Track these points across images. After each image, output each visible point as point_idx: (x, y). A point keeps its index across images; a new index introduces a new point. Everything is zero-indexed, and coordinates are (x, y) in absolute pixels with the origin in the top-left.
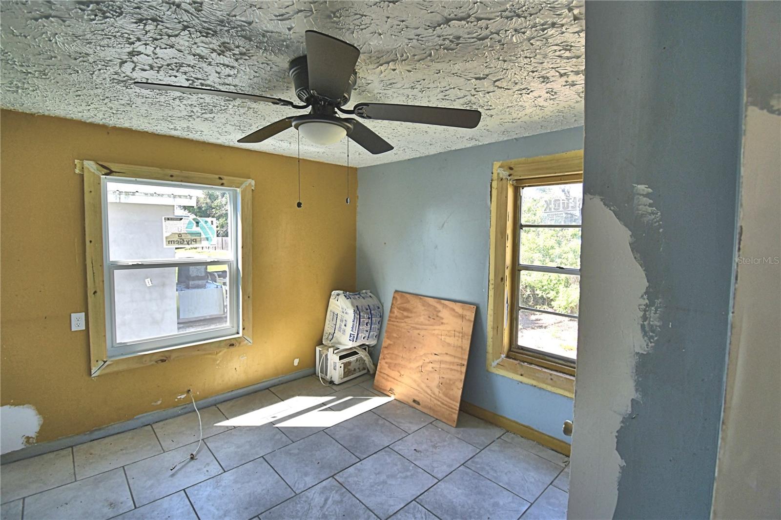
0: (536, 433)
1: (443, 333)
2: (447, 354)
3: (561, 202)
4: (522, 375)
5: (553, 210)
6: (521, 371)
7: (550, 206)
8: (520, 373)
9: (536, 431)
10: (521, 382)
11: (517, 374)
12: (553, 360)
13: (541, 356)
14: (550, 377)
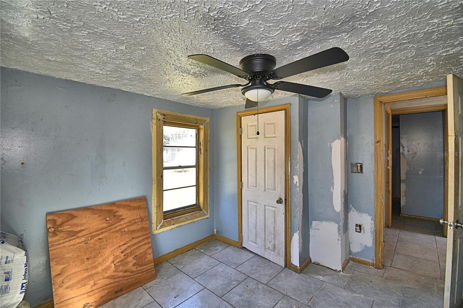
0: (180, 249)
1: (125, 226)
2: (133, 238)
3: (178, 135)
4: (173, 225)
5: (174, 139)
6: (172, 222)
7: (173, 137)
8: (172, 224)
9: (179, 249)
10: (172, 229)
11: (171, 225)
12: (179, 210)
13: (174, 212)
14: (185, 217)
